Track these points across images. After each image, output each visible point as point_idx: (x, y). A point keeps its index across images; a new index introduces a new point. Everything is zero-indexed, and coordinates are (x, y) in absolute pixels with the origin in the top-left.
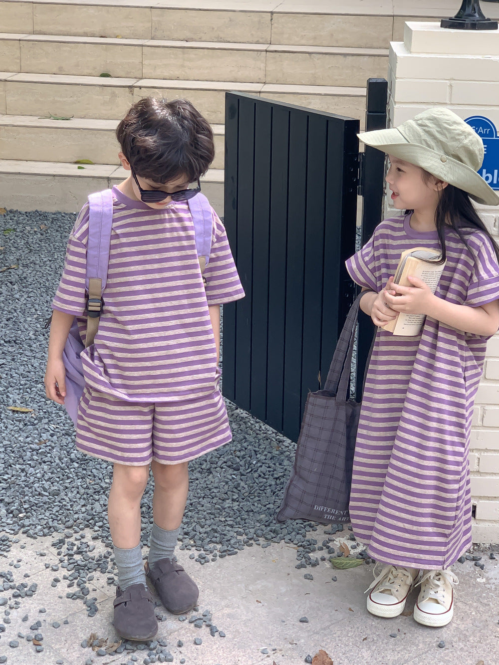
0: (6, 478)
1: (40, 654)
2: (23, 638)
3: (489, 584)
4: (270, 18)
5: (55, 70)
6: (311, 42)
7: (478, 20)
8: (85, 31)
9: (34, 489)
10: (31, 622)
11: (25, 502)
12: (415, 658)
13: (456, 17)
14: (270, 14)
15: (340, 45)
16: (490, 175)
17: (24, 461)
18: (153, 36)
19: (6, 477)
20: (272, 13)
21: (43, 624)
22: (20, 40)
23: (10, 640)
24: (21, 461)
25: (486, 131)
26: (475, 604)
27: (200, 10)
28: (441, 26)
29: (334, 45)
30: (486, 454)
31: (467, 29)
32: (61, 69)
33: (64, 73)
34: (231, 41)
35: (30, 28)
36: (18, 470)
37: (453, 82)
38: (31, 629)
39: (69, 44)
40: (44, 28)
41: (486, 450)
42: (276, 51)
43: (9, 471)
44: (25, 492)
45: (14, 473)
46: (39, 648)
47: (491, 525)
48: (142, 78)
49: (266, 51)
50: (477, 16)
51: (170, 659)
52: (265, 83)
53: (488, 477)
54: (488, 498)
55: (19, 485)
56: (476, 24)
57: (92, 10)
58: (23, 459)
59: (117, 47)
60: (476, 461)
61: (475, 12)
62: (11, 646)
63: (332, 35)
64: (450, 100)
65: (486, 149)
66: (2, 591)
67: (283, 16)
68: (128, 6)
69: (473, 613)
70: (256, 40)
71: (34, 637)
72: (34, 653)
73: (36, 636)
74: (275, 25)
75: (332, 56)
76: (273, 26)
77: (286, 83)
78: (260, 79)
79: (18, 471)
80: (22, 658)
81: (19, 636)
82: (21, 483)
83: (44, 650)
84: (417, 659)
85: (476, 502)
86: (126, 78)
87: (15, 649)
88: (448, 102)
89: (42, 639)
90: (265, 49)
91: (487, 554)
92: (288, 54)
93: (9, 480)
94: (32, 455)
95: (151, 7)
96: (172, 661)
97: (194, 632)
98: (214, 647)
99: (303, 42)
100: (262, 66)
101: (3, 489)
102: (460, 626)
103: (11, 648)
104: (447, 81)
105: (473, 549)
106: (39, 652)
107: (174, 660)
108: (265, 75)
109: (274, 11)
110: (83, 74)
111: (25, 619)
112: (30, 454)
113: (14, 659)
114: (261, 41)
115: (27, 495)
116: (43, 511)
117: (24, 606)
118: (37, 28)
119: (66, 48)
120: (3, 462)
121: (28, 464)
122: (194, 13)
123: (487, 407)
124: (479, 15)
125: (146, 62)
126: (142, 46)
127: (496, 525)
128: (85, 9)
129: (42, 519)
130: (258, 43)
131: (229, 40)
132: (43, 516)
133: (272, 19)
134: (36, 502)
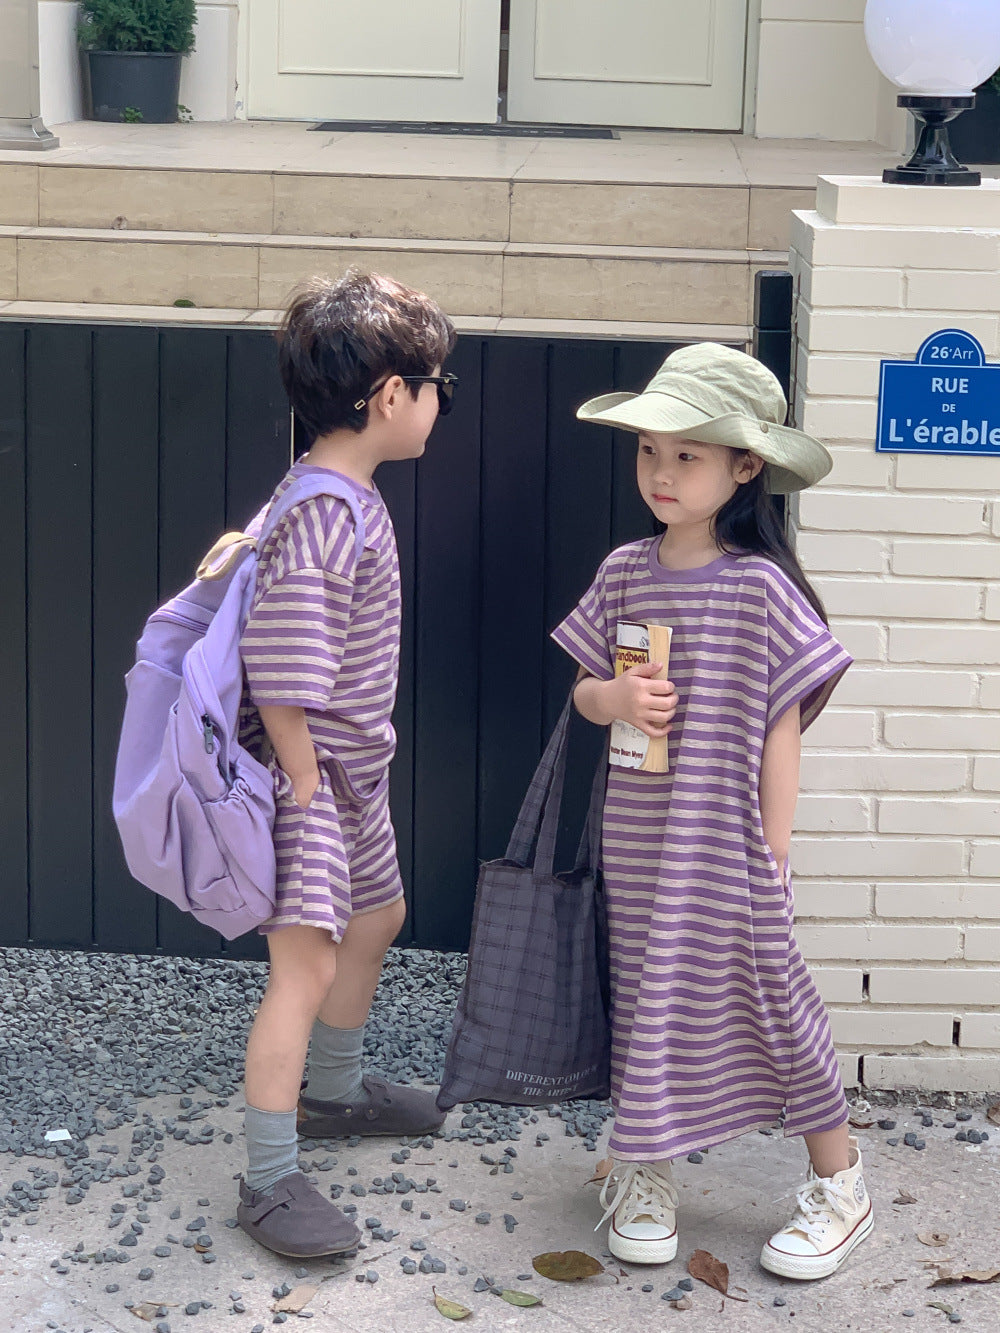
0: (100, 1005)
1: (211, 1266)
2: (176, 1243)
3: (989, 1154)
4: (508, 192)
5: (86, 295)
6: (587, 238)
7: (946, 170)
8: (142, 220)
9: (151, 1021)
10: (186, 1219)
11: (140, 1042)
12: (866, 1260)
13: (909, 165)
14: (507, 184)
15: (647, 244)
16: (974, 431)
17: (127, 978)
18: (275, 228)
19: (98, 1003)
20: (511, 182)
21: (207, 1222)
22: (17, 237)
23: (154, 1247)
24: (121, 977)
25: (967, 354)
26: (964, 1184)
27: (370, 176)
28: (884, 181)
29: (633, 243)
30: (975, 927)
31: (929, 184)
32: (97, 292)
33: (105, 300)
34: (431, 236)
35: (32, 215)
36: (118, 991)
37: (908, 272)
38: (187, 1230)
39: (114, 244)
40: (60, 214)
41: (977, 920)
42: (523, 254)
43: (102, 993)
44: (137, 1026)
45: (112, 996)
46: (207, 1256)
47: (986, 1057)
48: (257, 309)
49: (504, 254)
50: (945, 163)
51: (441, 1268)
52: (500, 316)
53: (980, 969)
54: (982, 1008)
55: (124, 1015)
56: (943, 176)
57: (155, 180)
58: (124, 974)
59: (208, 248)
60: (960, 940)
61: (942, 157)
62: (157, 1255)
63: (630, 224)
64: (905, 301)
65: (966, 386)
66: (126, 1176)
67: (534, 188)
68: (228, 171)
69: (962, 1197)
70: (479, 234)
71: (195, 1242)
72: (199, 1264)
73: (198, 1239)
74: (518, 205)
75: (633, 264)
76: (513, 207)
77: (543, 316)
78: (491, 307)
79: (118, 994)
80: (180, 1272)
81: (169, 1241)
82: (128, 1012)
83: (217, 1260)
84: (869, 1263)
85: (959, 1016)
86: (226, 308)
87: (166, 1259)
88: (901, 305)
89: (210, 1244)
90: (501, 249)
91: (980, 1111)
92: (547, 259)
93: (105, 1008)
94: (141, 968)
95: (273, 173)
96: (444, 1272)
97: (476, 1231)
98: (515, 1251)
99: (573, 237)
100: (496, 282)
101: (96, 1022)
102: (940, 1216)
103: (157, 1258)
104: (900, 271)
105: (956, 1102)
106: (209, 1263)
107: (448, 1270)
108: (502, 300)
109: (515, 177)
110: (143, 302)
111: (175, 1216)
112: (135, 965)
113: (167, 1273)
114: (489, 235)
115: (142, 1031)
116: (176, 1054)
117: (170, 1198)
118: (47, 215)
119: (109, 251)
120: (89, 979)
121: (134, 983)
122: (356, 183)
123: (977, 842)
124: (948, 161)
125: (265, 277)
126: (258, 245)
127: (996, 1057)
128: (142, 176)
129: (175, 1067)
130: (483, 239)
131: (425, 234)
132: (177, 1063)
133: (511, 194)
134: (161, 1042)
